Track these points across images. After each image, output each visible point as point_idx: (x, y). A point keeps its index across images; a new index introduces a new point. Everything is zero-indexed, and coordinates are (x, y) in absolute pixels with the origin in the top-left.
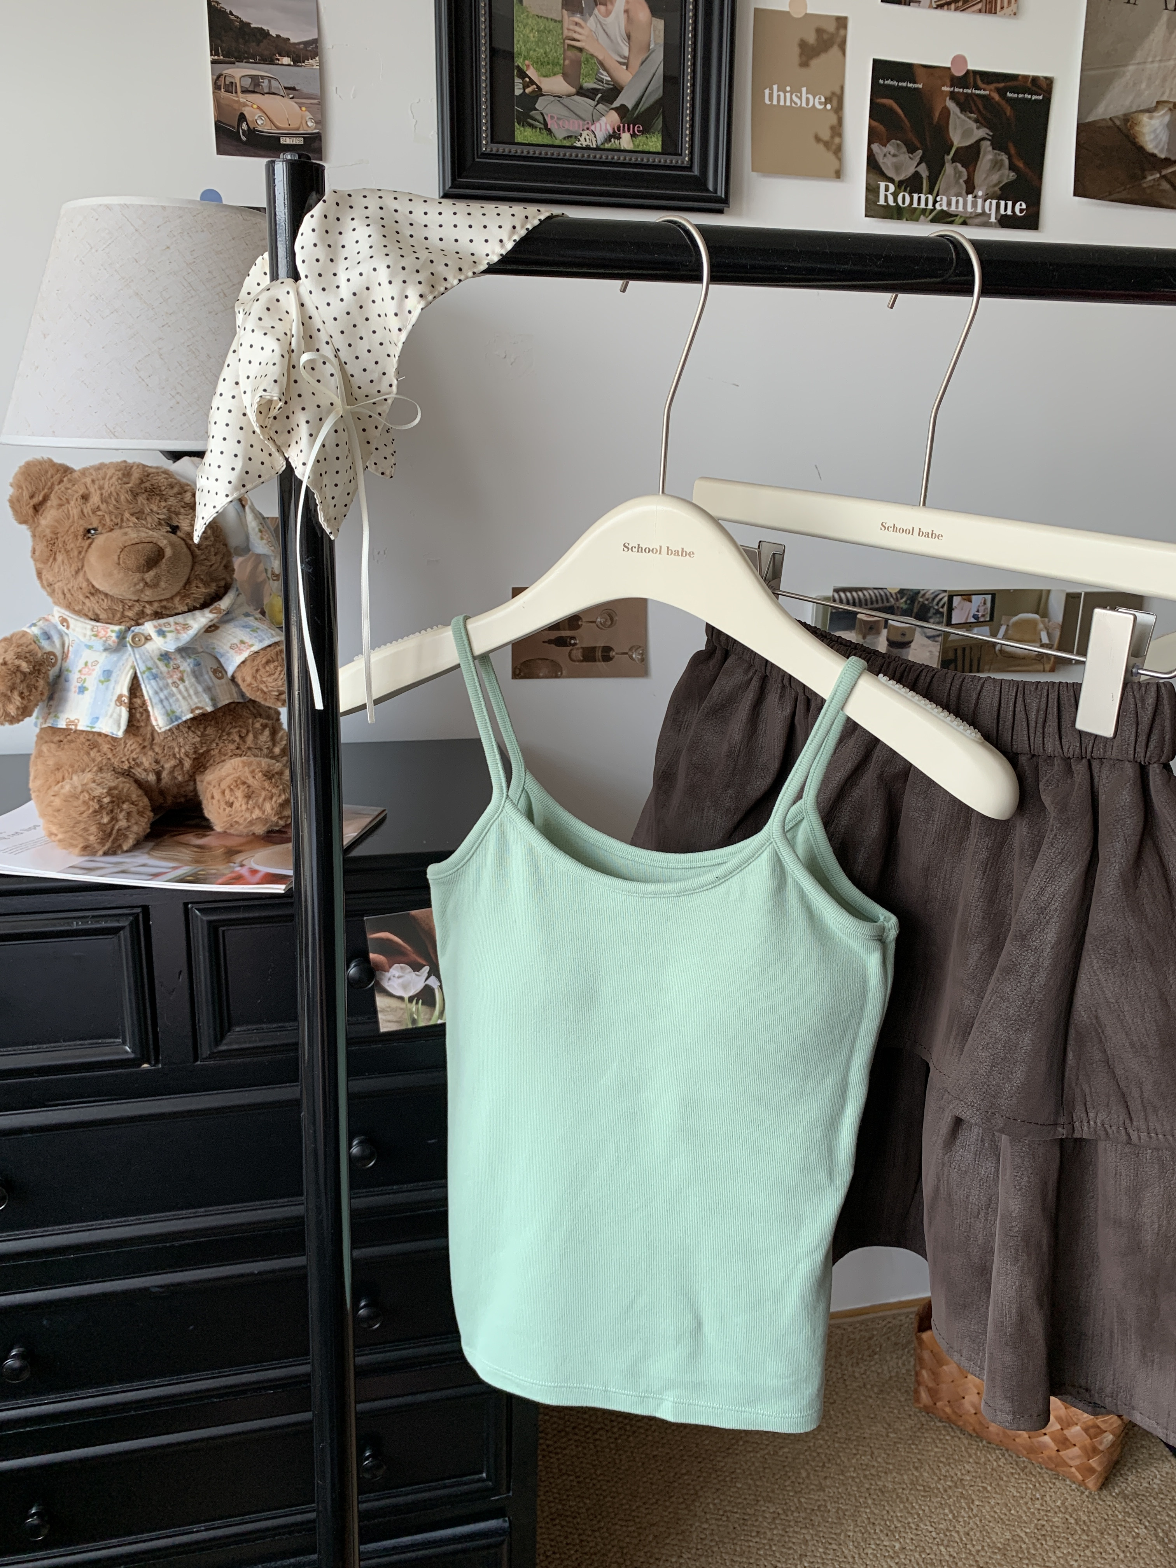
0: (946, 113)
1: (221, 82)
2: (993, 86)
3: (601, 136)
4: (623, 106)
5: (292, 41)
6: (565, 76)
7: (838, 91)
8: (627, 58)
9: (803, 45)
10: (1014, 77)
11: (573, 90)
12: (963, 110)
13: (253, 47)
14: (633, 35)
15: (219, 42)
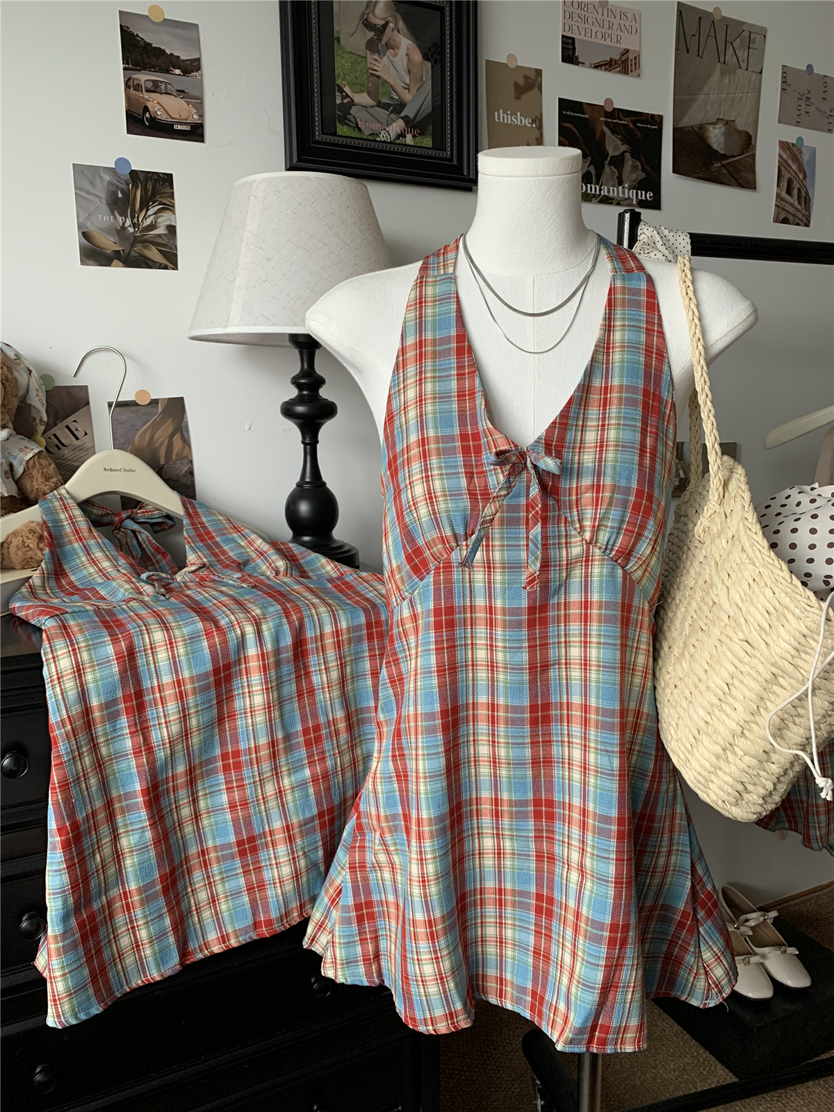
0: (603, 134)
1: (131, 83)
2: (629, 119)
3: (393, 135)
4: (407, 116)
5: (182, 58)
6: (369, 93)
7: (539, 116)
8: (409, 85)
9: (516, 85)
10: (641, 114)
11: (374, 103)
12: (613, 133)
13: (153, 61)
14: (411, 71)
15: (129, 55)
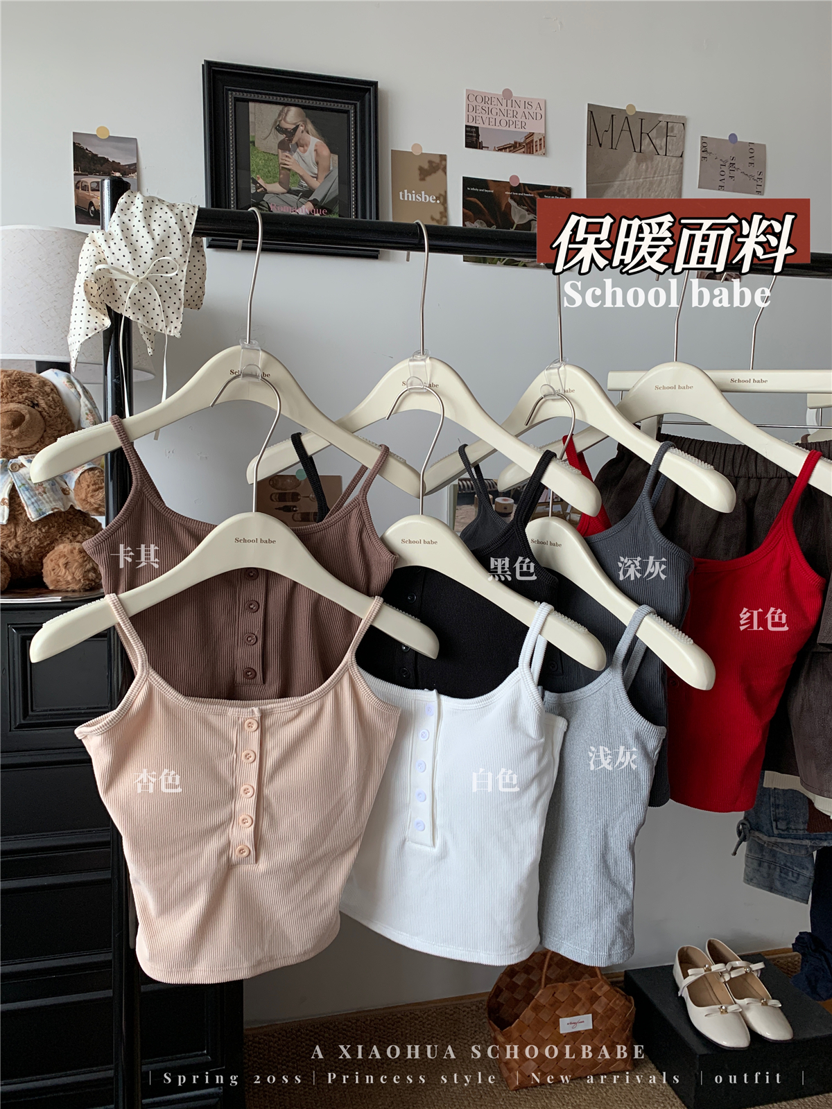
0: (509, 206)
1: (80, 185)
2: (535, 192)
4: (315, 199)
5: (121, 164)
6: (281, 183)
7: (443, 193)
8: (317, 174)
9: (421, 169)
10: (548, 187)
11: (285, 191)
12: (518, 204)
13: (98, 167)
14: (320, 163)
15: (79, 164)
